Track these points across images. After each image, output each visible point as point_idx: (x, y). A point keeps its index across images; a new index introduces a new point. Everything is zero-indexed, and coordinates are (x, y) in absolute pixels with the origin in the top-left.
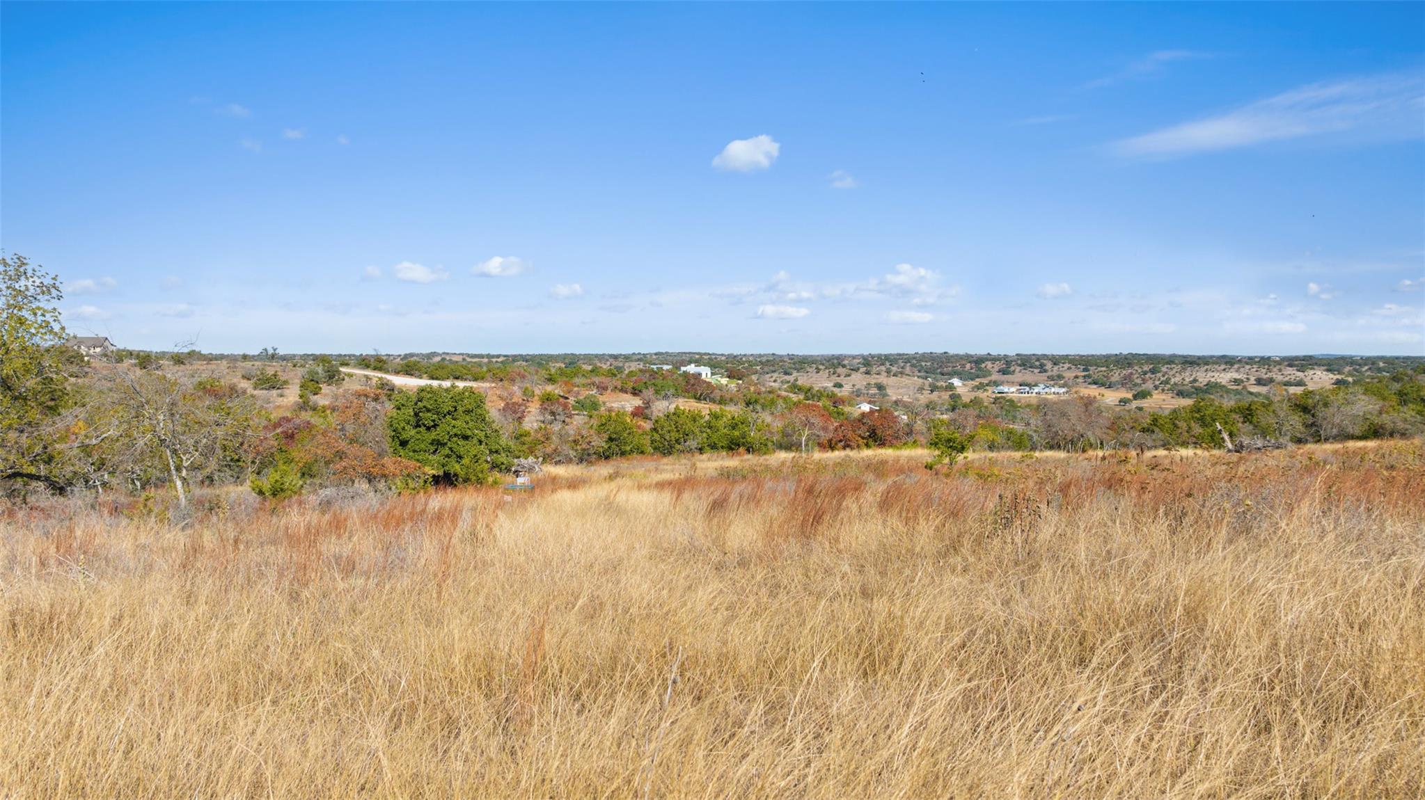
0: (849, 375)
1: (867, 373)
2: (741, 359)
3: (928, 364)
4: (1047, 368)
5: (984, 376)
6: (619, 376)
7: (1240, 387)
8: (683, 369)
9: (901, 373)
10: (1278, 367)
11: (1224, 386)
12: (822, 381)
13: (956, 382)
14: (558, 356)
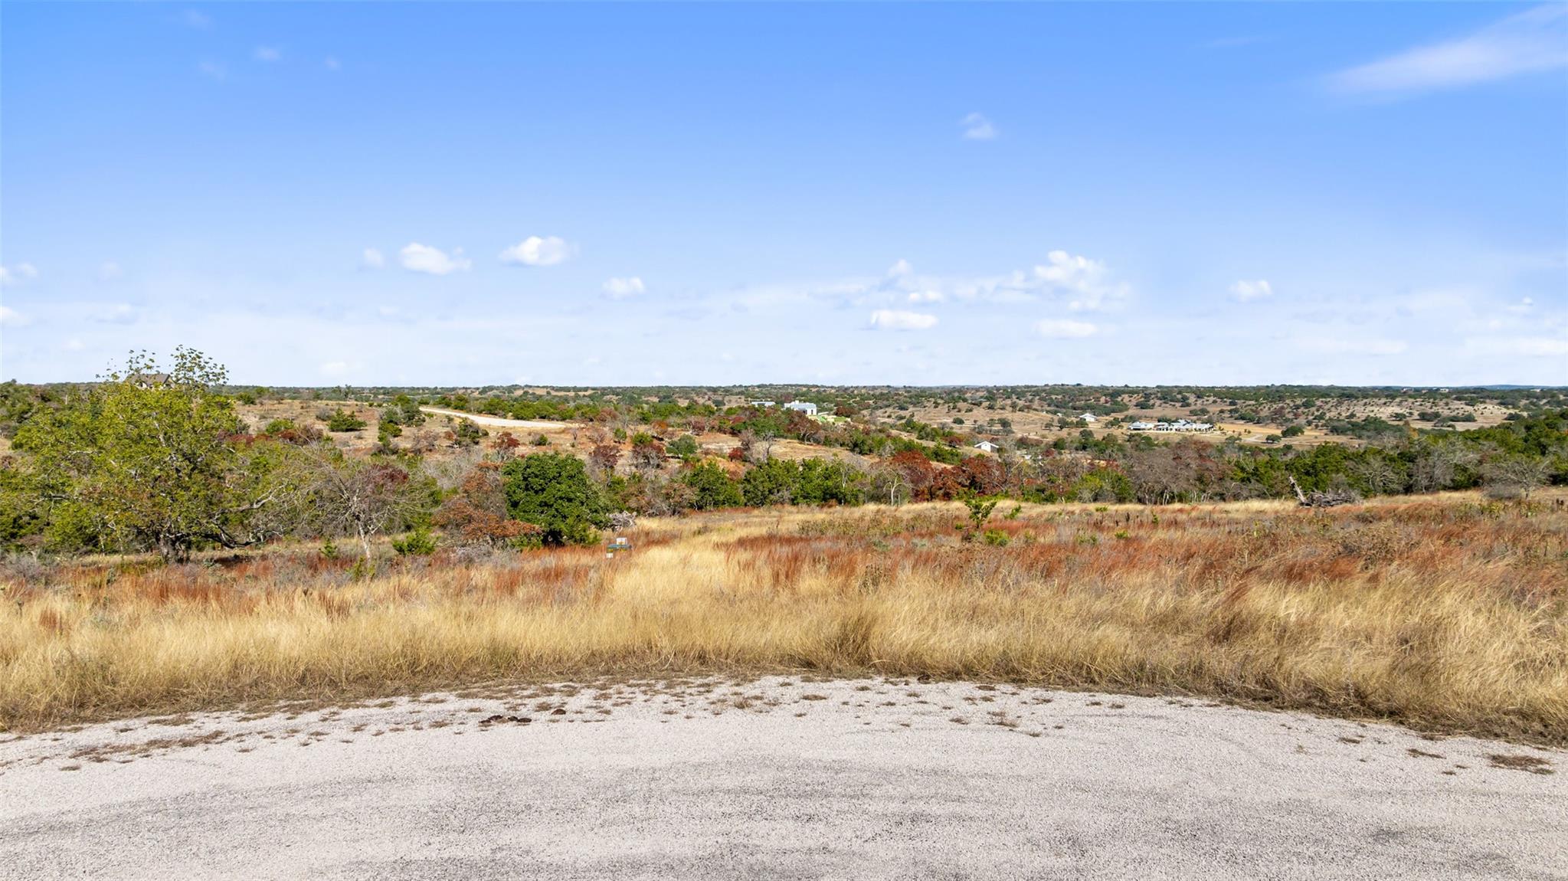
0: (971, 410)
1: (991, 407)
2: (853, 392)
3: (1059, 397)
4: (1190, 401)
5: (1121, 411)
6: (717, 414)
7: (1401, 423)
8: (787, 405)
9: (1028, 407)
10: (1444, 401)
11: (1383, 422)
12: (938, 417)
13: (1089, 417)
14: (652, 388)
